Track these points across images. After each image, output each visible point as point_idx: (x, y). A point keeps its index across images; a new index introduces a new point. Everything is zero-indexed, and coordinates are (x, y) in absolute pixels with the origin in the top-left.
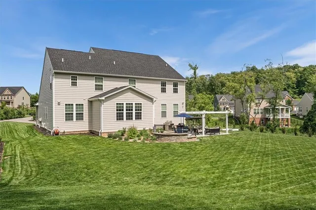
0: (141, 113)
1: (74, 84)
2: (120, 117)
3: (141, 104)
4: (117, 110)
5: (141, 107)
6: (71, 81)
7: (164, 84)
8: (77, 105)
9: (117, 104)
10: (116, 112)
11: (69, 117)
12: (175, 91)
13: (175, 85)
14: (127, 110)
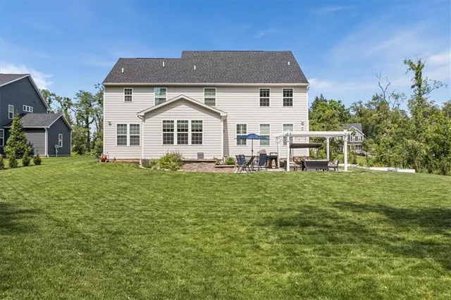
0: (201, 134)
1: (128, 99)
2: (168, 139)
3: (201, 122)
4: (164, 130)
5: (201, 126)
6: (124, 95)
7: (265, 93)
8: (131, 125)
9: (164, 121)
10: (162, 132)
11: (121, 141)
12: (288, 103)
13: (288, 93)
14: (179, 130)
